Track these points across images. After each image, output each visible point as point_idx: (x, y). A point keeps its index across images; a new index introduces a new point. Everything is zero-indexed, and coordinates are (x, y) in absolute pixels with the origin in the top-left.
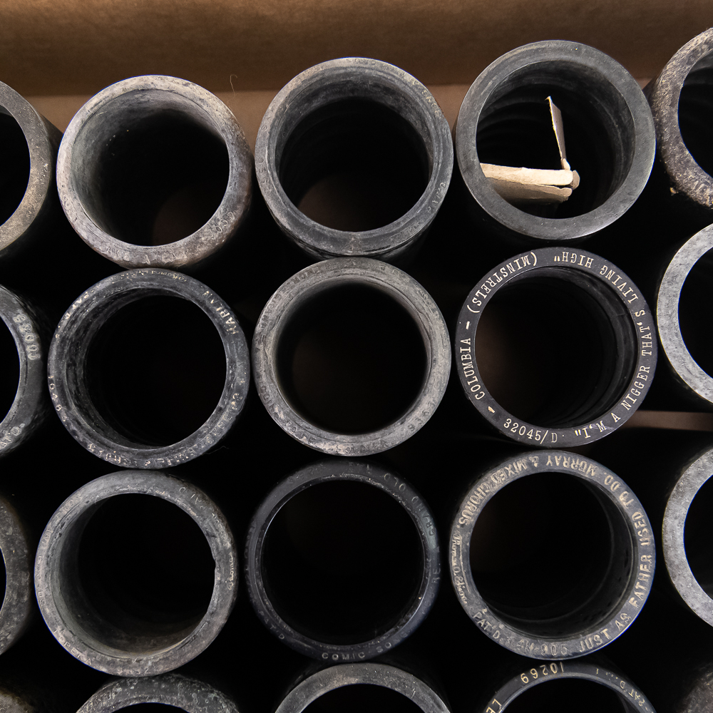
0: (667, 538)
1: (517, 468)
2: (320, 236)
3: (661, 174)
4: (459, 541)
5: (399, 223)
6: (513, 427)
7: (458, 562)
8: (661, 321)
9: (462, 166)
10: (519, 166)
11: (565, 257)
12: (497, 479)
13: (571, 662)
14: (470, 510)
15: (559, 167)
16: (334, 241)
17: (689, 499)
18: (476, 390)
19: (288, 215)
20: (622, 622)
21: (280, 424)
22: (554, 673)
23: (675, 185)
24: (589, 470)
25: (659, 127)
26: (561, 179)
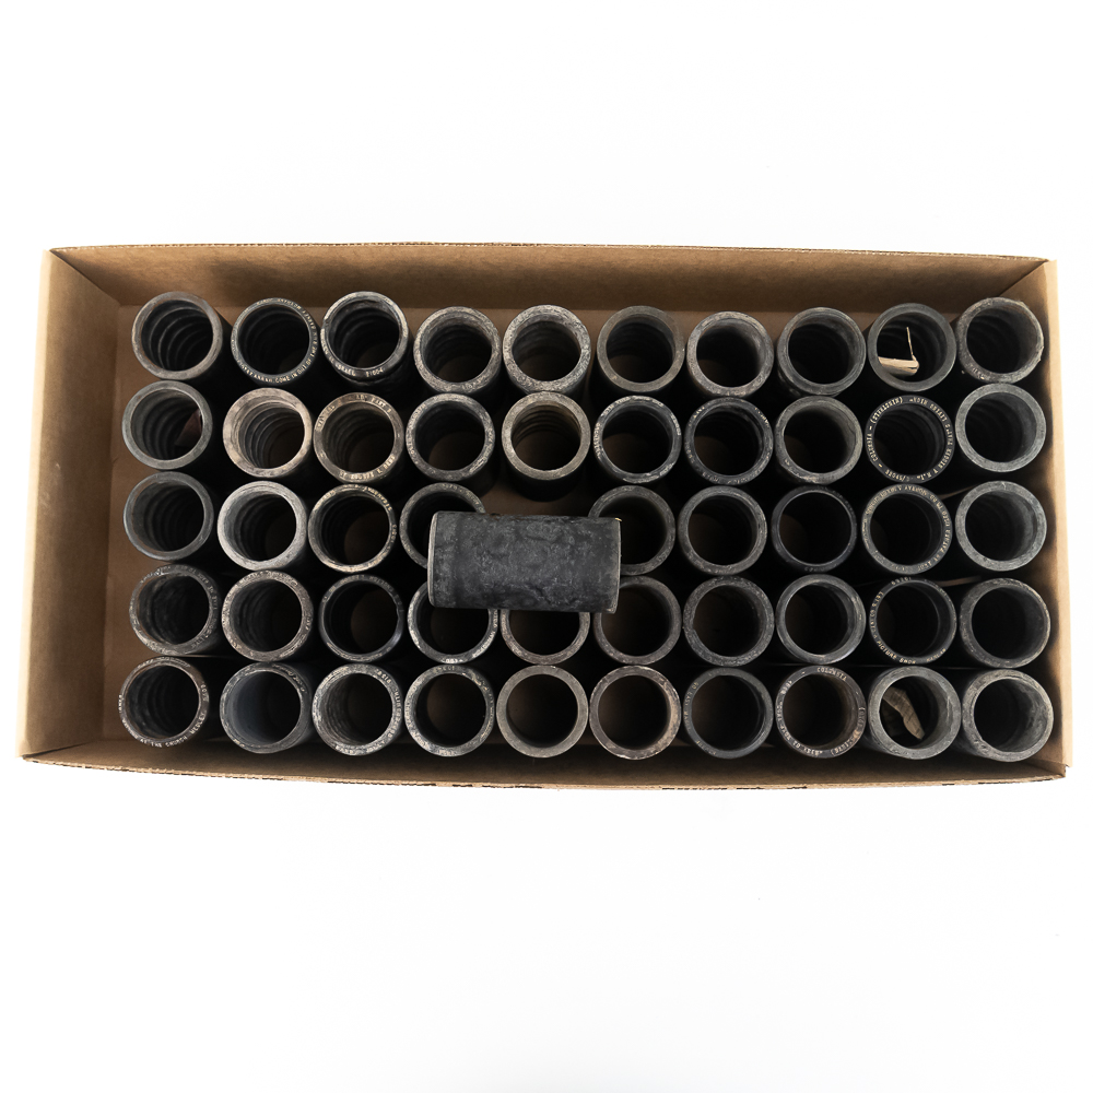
0: (957, 524)
1: (892, 490)
2: (807, 386)
3: (958, 365)
4: (866, 521)
5: (841, 382)
6: (889, 473)
7: (865, 529)
8: (957, 429)
9: (870, 357)
10: (892, 357)
11: (914, 400)
12: (883, 495)
13: (913, 577)
14: (871, 508)
15: (911, 359)
16: (813, 388)
17: (968, 507)
18: (873, 456)
19: (794, 376)
20: (937, 558)
21: (786, 468)
22: (906, 581)
23: (964, 369)
24: (924, 492)
25: (958, 343)
26: (912, 365)
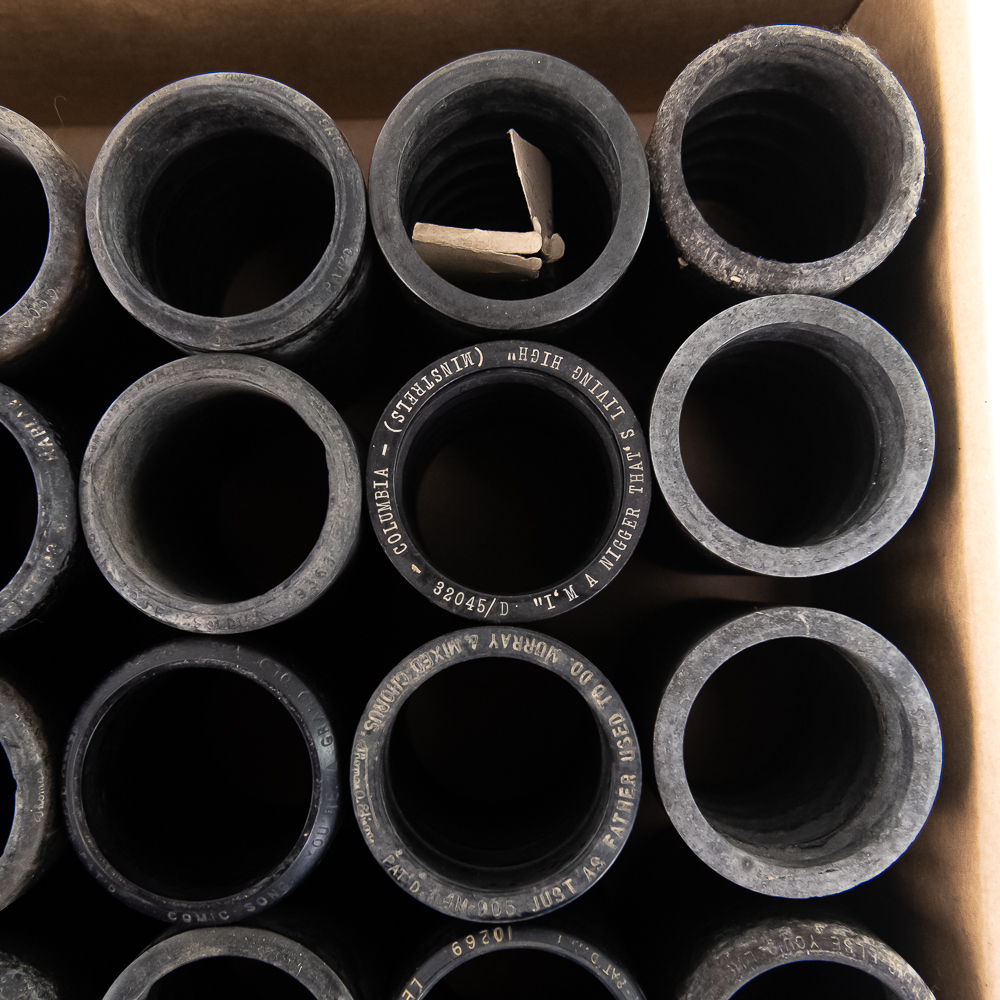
0: (660, 750)
1: (449, 650)
2: (172, 323)
3: (659, 238)
4: (364, 753)
5: (282, 306)
6: (445, 593)
7: (360, 783)
8: (655, 445)
9: (377, 227)
10: (470, 225)
11: (523, 354)
12: (419, 667)
13: (524, 924)
14: (380, 710)
16: (191, 329)
17: (690, 696)
18: (395, 540)
19: (128, 293)
20: (593, 868)
21: (117, 589)
22: (498, 941)
23: (681, 253)
24: (549, 654)
25: (655, 171)
26: (522, 245)
